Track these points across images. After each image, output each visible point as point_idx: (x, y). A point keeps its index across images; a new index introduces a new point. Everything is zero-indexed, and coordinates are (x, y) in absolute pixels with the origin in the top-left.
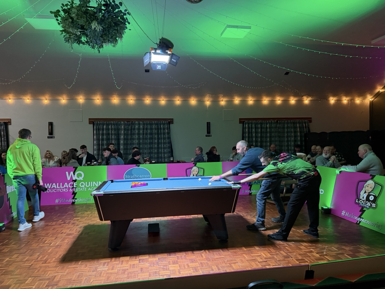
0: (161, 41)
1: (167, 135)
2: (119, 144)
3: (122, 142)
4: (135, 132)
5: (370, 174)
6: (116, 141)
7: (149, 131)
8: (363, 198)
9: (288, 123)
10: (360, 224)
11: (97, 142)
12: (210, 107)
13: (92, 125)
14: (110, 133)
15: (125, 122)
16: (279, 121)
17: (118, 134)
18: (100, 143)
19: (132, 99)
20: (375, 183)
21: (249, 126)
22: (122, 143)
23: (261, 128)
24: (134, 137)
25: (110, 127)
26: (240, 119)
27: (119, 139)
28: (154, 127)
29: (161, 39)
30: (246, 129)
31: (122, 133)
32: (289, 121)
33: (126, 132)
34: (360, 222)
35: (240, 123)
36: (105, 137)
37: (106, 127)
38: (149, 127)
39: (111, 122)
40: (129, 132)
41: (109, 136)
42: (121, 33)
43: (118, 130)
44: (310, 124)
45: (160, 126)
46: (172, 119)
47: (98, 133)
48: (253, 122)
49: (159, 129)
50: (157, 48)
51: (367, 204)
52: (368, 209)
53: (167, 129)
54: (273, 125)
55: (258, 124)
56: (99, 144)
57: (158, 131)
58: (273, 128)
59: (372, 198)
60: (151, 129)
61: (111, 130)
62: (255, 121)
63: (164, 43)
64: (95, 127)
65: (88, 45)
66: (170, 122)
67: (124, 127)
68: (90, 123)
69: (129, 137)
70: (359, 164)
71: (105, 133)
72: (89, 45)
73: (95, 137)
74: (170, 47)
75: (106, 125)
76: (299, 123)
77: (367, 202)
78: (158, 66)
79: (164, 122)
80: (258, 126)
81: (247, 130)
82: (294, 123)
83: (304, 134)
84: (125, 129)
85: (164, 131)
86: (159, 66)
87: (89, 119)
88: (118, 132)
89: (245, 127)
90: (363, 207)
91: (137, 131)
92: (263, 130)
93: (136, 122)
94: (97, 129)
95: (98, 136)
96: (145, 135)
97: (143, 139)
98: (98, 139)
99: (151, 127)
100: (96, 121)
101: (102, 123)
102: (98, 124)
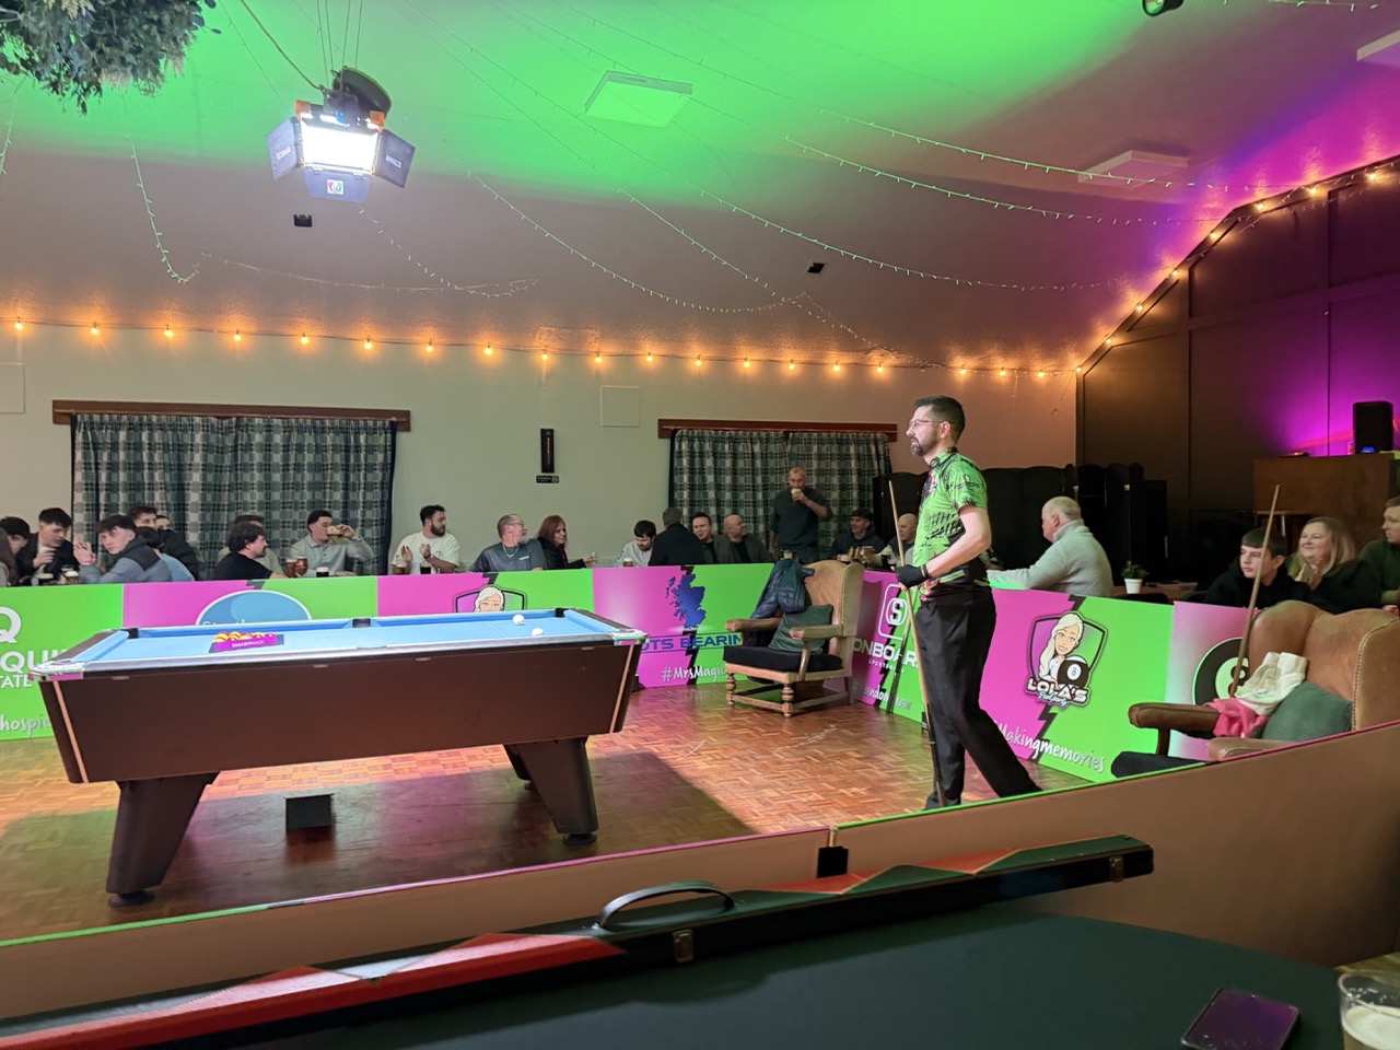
0: (340, 81)
1: (380, 474)
2: (184, 505)
3: (194, 497)
4: (251, 458)
5: (1069, 595)
6: (169, 495)
7: (309, 458)
8: (1049, 674)
9: (820, 442)
10: (1040, 762)
11: (87, 497)
12: (550, 375)
13: (67, 429)
14: (145, 459)
15: (207, 421)
16: (791, 434)
17: (179, 465)
18: (102, 500)
19: (241, 328)
20: (1084, 622)
21: (692, 447)
22: (196, 504)
23: (735, 457)
24: (247, 478)
25: (145, 436)
26: (661, 422)
27: (183, 485)
28: (329, 439)
29: (339, 74)
30: (681, 457)
31: (198, 465)
32: (825, 435)
33: (211, 459)
34: (1040, 754)
35: (661, 436)
36: (122, 477)
37: (128, 436)
38: (309, 439)
39: (149, 420)
40: (228, 459)
41: (139, 474)
42: (175, 39)
43: (180, 448)
44: (893, 447)
45: (357, 440)
46: (407, 414)
47: (92, 461)
48: (706, 433)
49: (352, 449)
50: (321, 103)
51: (1061, 694)
52: (1063, 708)
53: (383, 448)
54: (772, 448)
55: (722, 440)
56: (98, 505)
57: (347, 459)
58: (772, 458)
59: (1074, 672)
60: (319, 449)
61: (149, 449)
62: (713, 432)
63: (353, 89)
64: (79, 438)
65: (31, 77)
66: (399, 422)
67: (206, 438)
68: (57, 420)
69: (227, 478)
70: (1038, 563)
71: (125, 463)
72: (38, 75)
73: (79, 476)
74: (377, 104)
75: (129, 429)
76: (857, 443)
77: (1061, 686)
78: (331, 184)
79: (370, 423)
80: (723, 447)
81: (685, 462)
82: (840, 442)
83: (874, 480)
84: (207, 448)
85: (370, 456)
86: (336, 183)
87: (54, 402)
88: (179, 458)
89: (680, 452)
90: (1048, 706)
91: (258, 457)
92: (741, 464)
93: (257, 420)
94: (88, 444)
95: (93, 471)
96: (291, 472)
97: (284, 489)
98: (92, 484)
99: (316, 440)
100: (86, 412)
101: (110, 420)
102: (93, 423)
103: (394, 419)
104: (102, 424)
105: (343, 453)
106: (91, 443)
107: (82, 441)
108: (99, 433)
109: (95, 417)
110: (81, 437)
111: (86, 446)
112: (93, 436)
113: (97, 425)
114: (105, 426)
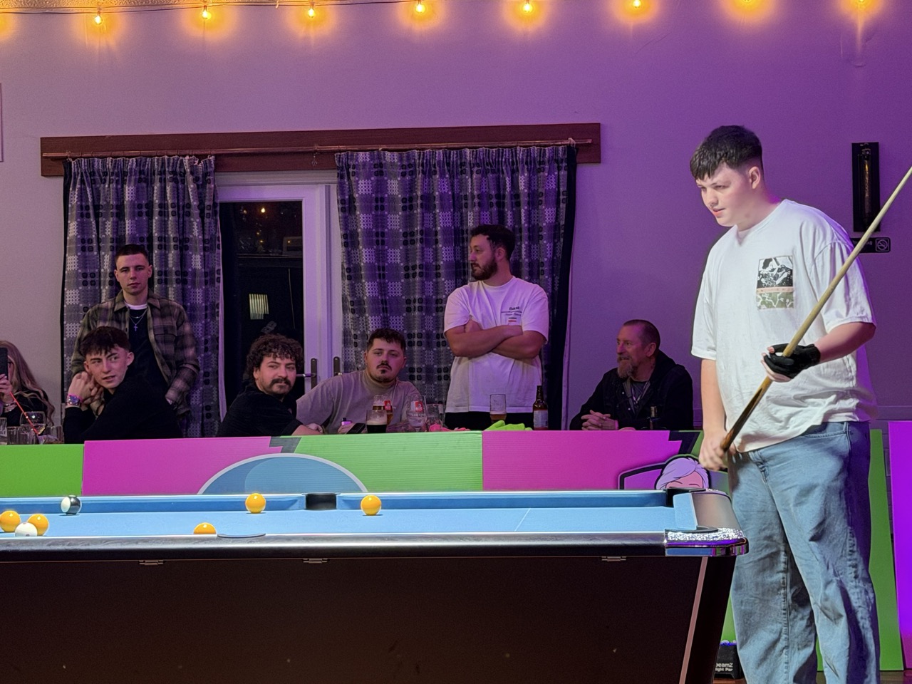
1: (549, 246)
7: (442, 220)
11: (84, 297)
13: (61, 181)
28: (471, 184)
38: (440, 186)
45: (514, 183)
46: (595, 130)
47: (94, 236)
49: (507, 201)
53: (552, 198)
60: (457, 203)
64: (74, 200)
66: (580, 147)
68: (46, 172)
79: (535, 150)
85: (534, 213)
93: (361, 153)
94: (87, 207)
95: (95, 253)
96: (418, 245)
97: (407, 276)
98: (93, 275)
99: (453, 189)
100: (85, 155)
101: (115, 167)
102: (94, 172)
103: (571, 141)
104: (105, 174)
105: (495, 209)
106: (91, 207)
107: (79, 203)
108: (101, 189)
109: (96, 163)
110: (76, 196)
111: (85, 212)
112: (92, 194)
113: (100, 176)
114: (108, 177)
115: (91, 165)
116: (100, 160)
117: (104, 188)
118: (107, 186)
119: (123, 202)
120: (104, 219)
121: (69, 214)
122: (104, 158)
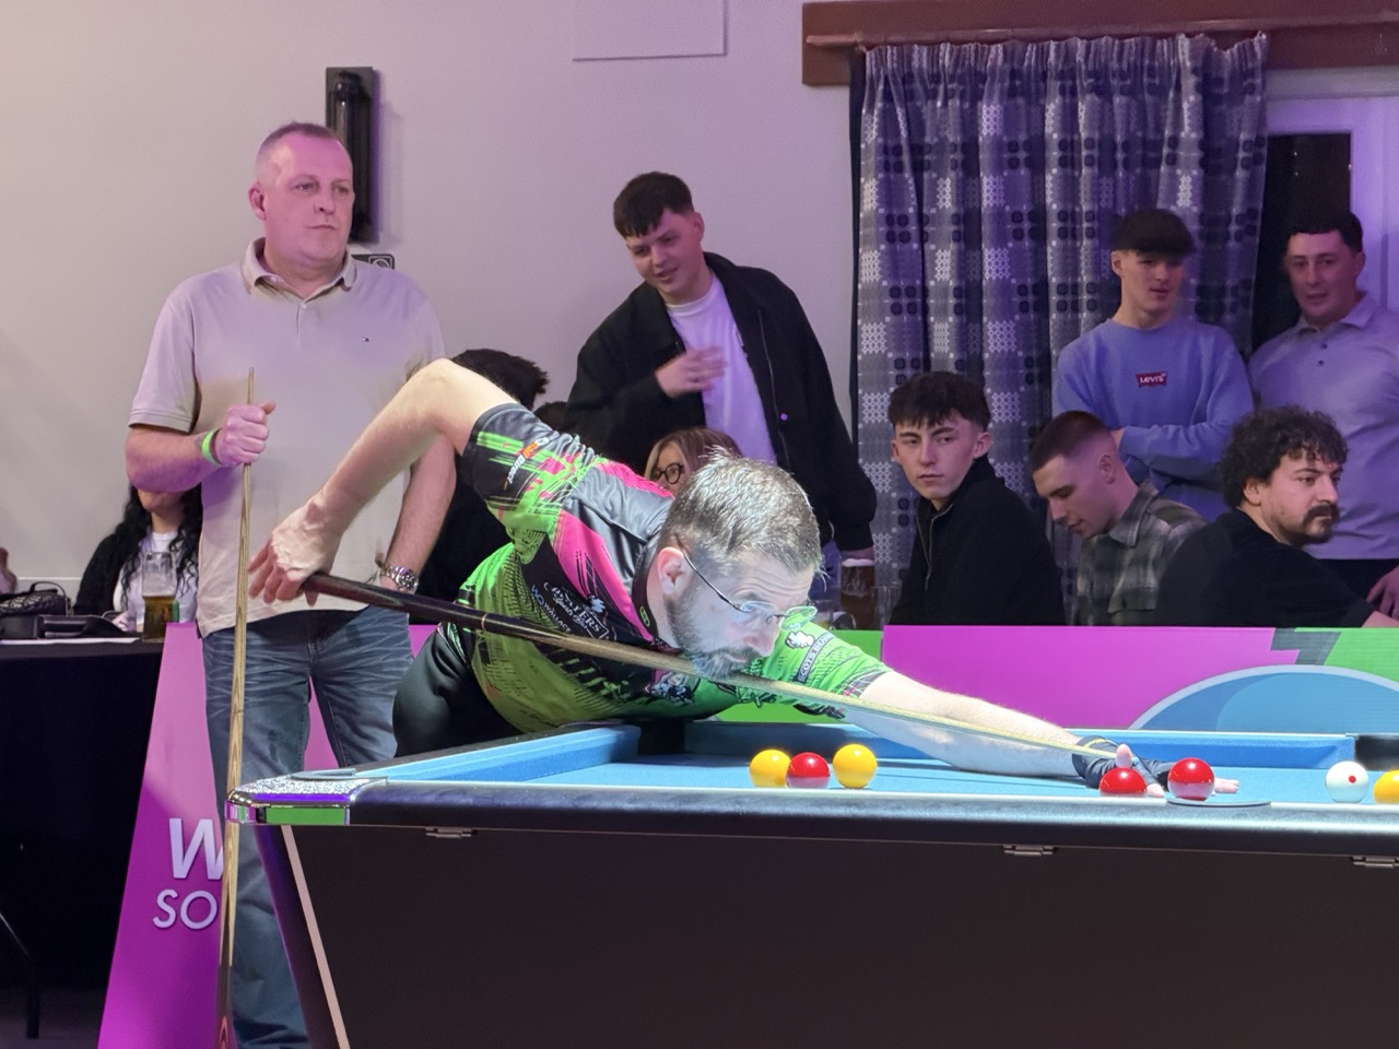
13: (840, 98)
14: (1053, 202)
37: (1005, 120)
68: (815, 74)
87: (809, 11)
94: (898, 150)
100: (892, 39)
101: (956, 65)
102: (911, 75)
104: (936, 78)
106: (905, 148)
107: (880, 140)
108: (926, 110)
109: (915, 56)
110: (875, 127)
111: (892, 160)
112: (908, 121)
113: (923, 81)
114: (941, 88)
115: (904, 59)
116: (925, 49)
117: (934, 109)
118: (939, 104)
119: (977, 139)
120: (934, 175)
121: (862, 163)
122: (933, 46)
